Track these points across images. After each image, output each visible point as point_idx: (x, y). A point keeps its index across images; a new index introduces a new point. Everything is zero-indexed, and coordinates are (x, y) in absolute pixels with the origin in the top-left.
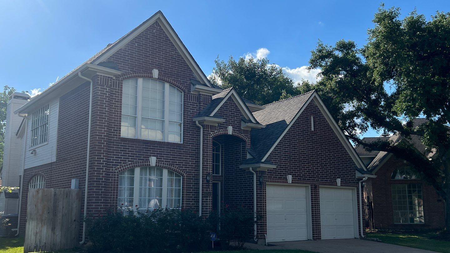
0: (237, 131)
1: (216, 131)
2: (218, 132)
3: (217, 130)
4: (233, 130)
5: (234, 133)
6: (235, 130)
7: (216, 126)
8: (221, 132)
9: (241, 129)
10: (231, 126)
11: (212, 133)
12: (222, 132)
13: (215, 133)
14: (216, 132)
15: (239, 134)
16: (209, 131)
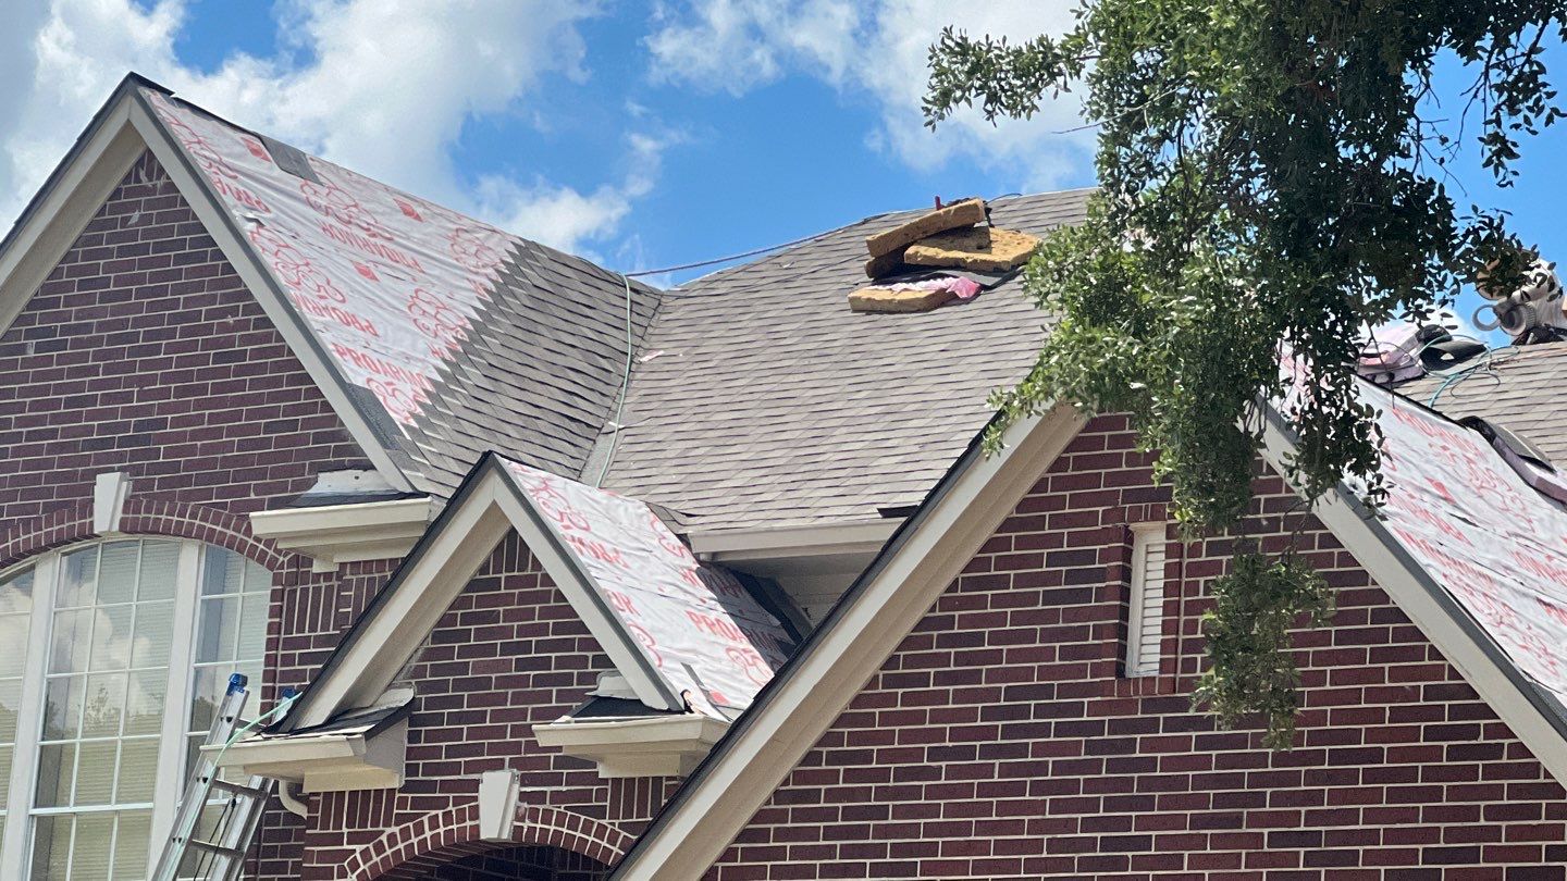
0: (557, 798)
1: (389, 830)
2: (405, 834)
3: (401, 819)
4: (523, 796)
5: (527, 824)
6: (540, 798)
7: (391, 791)
8: (428, 834)
9: (594, 778)
10: (513, 763)
11: (359, 848)
12: (433, 830)
13: (380, 849)
14: (392, 837)
15: (573, 825)
16: (338, 839)
